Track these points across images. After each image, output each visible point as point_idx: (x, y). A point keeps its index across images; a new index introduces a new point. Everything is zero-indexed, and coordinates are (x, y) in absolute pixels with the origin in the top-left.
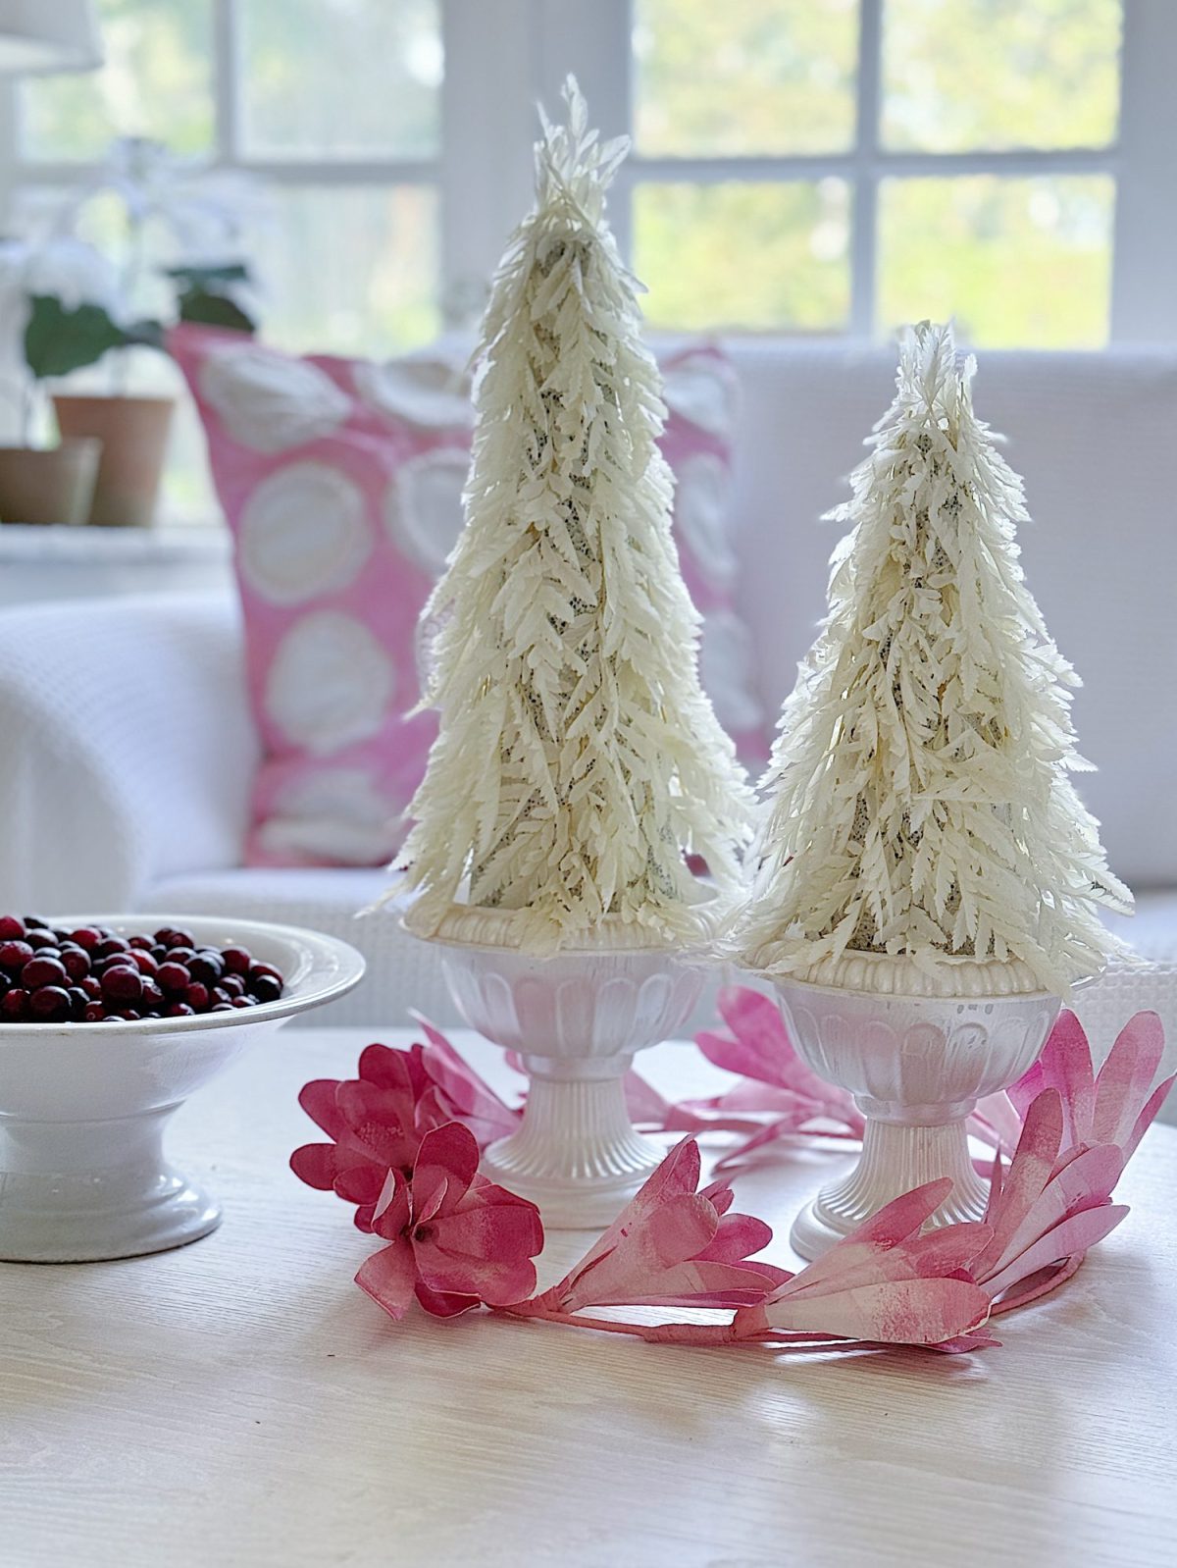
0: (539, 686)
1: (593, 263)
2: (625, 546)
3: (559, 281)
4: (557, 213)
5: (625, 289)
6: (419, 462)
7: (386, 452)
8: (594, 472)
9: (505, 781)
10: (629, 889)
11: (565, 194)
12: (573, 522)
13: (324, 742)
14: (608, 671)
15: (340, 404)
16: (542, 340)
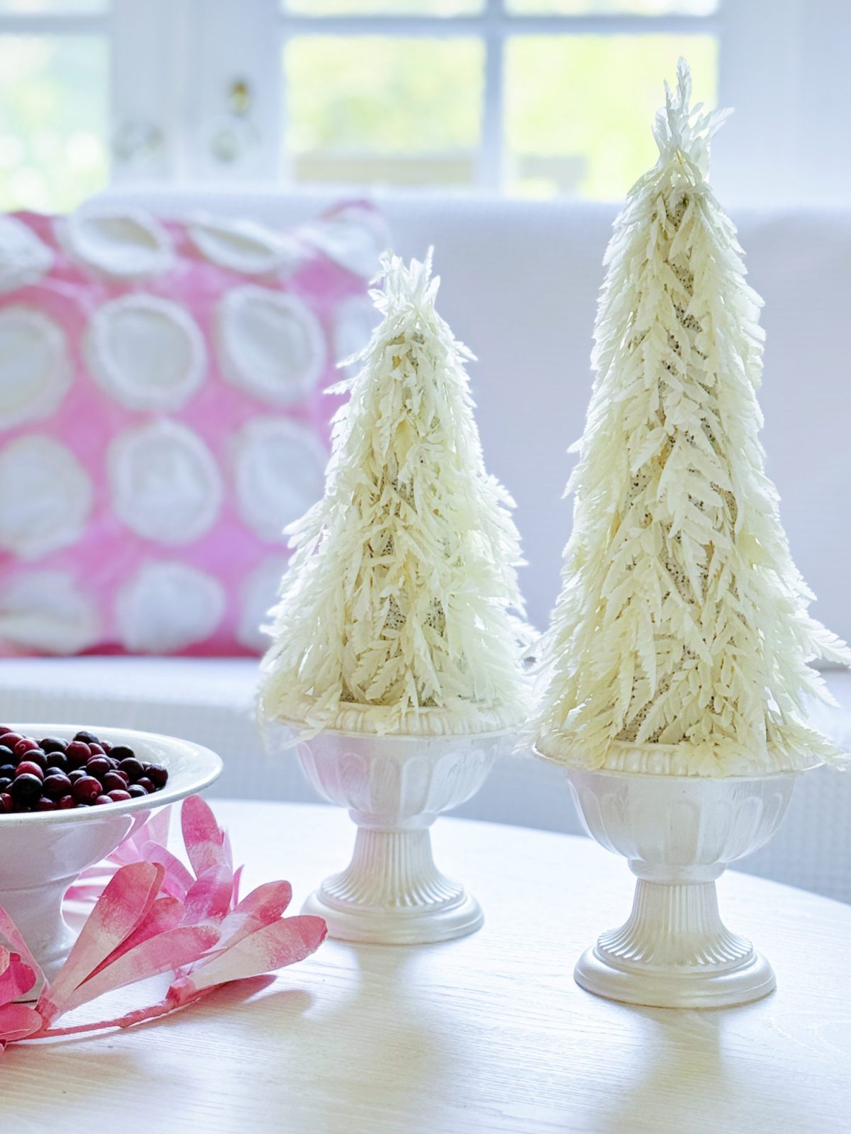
6: (113, 306)
7: (84, 298)
13: (30, 549)
15: (43, 256)
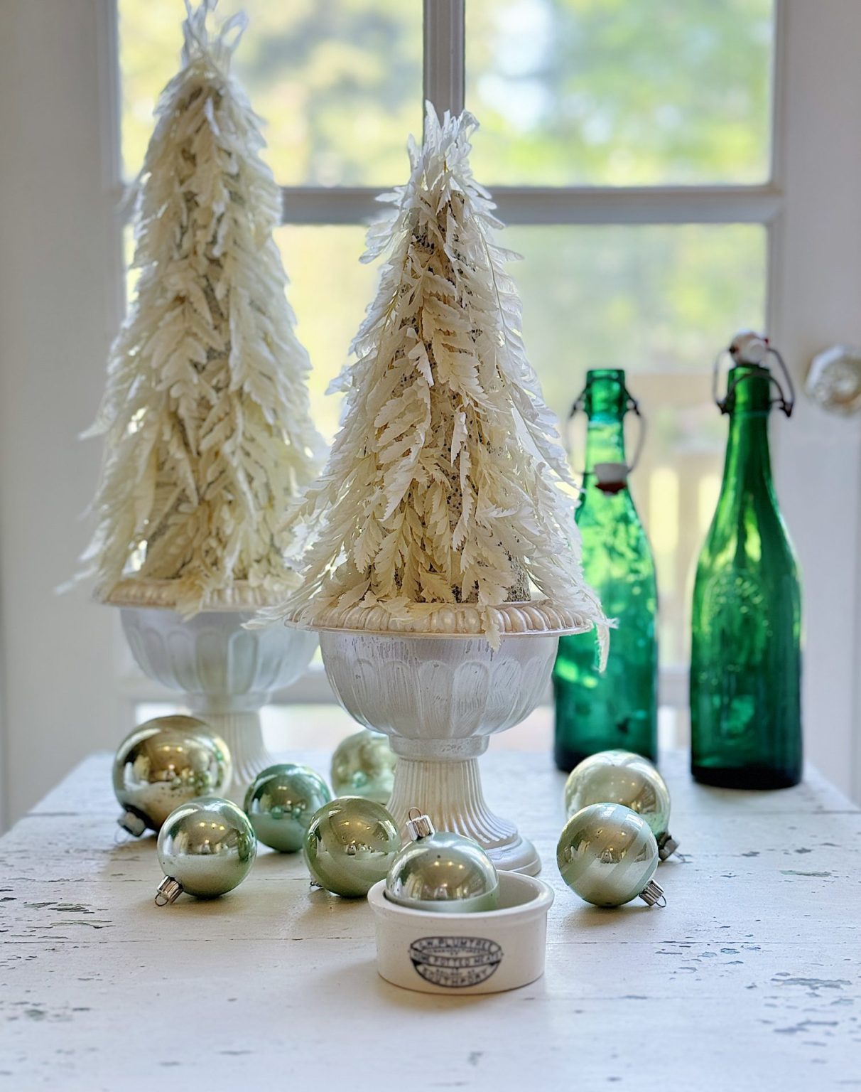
0: (182, 412)
1: (224, 103)
2: (248, 308)
3: (196, 114)
4: (198, 67)
5: (250, 122)
8: (224, 254)
9: (159, 485)
10: (255, 565)
11: (205, 54)
12: (209, 292)
14: (236, 402)
16: (186, 159)
